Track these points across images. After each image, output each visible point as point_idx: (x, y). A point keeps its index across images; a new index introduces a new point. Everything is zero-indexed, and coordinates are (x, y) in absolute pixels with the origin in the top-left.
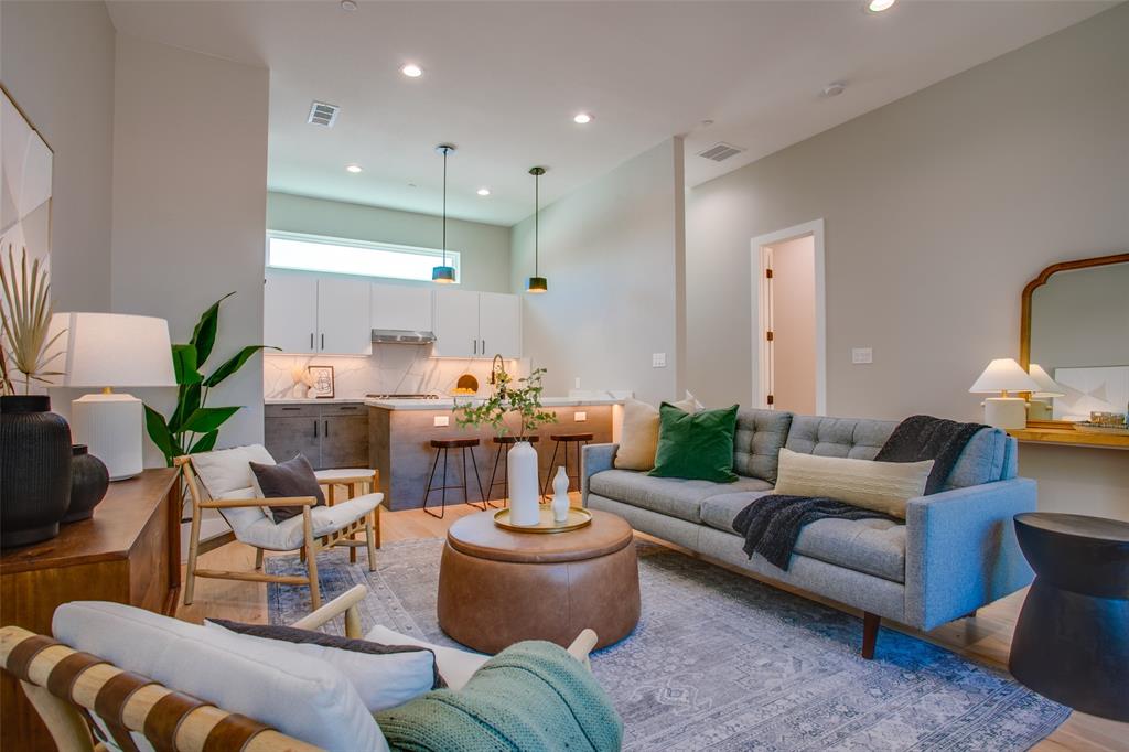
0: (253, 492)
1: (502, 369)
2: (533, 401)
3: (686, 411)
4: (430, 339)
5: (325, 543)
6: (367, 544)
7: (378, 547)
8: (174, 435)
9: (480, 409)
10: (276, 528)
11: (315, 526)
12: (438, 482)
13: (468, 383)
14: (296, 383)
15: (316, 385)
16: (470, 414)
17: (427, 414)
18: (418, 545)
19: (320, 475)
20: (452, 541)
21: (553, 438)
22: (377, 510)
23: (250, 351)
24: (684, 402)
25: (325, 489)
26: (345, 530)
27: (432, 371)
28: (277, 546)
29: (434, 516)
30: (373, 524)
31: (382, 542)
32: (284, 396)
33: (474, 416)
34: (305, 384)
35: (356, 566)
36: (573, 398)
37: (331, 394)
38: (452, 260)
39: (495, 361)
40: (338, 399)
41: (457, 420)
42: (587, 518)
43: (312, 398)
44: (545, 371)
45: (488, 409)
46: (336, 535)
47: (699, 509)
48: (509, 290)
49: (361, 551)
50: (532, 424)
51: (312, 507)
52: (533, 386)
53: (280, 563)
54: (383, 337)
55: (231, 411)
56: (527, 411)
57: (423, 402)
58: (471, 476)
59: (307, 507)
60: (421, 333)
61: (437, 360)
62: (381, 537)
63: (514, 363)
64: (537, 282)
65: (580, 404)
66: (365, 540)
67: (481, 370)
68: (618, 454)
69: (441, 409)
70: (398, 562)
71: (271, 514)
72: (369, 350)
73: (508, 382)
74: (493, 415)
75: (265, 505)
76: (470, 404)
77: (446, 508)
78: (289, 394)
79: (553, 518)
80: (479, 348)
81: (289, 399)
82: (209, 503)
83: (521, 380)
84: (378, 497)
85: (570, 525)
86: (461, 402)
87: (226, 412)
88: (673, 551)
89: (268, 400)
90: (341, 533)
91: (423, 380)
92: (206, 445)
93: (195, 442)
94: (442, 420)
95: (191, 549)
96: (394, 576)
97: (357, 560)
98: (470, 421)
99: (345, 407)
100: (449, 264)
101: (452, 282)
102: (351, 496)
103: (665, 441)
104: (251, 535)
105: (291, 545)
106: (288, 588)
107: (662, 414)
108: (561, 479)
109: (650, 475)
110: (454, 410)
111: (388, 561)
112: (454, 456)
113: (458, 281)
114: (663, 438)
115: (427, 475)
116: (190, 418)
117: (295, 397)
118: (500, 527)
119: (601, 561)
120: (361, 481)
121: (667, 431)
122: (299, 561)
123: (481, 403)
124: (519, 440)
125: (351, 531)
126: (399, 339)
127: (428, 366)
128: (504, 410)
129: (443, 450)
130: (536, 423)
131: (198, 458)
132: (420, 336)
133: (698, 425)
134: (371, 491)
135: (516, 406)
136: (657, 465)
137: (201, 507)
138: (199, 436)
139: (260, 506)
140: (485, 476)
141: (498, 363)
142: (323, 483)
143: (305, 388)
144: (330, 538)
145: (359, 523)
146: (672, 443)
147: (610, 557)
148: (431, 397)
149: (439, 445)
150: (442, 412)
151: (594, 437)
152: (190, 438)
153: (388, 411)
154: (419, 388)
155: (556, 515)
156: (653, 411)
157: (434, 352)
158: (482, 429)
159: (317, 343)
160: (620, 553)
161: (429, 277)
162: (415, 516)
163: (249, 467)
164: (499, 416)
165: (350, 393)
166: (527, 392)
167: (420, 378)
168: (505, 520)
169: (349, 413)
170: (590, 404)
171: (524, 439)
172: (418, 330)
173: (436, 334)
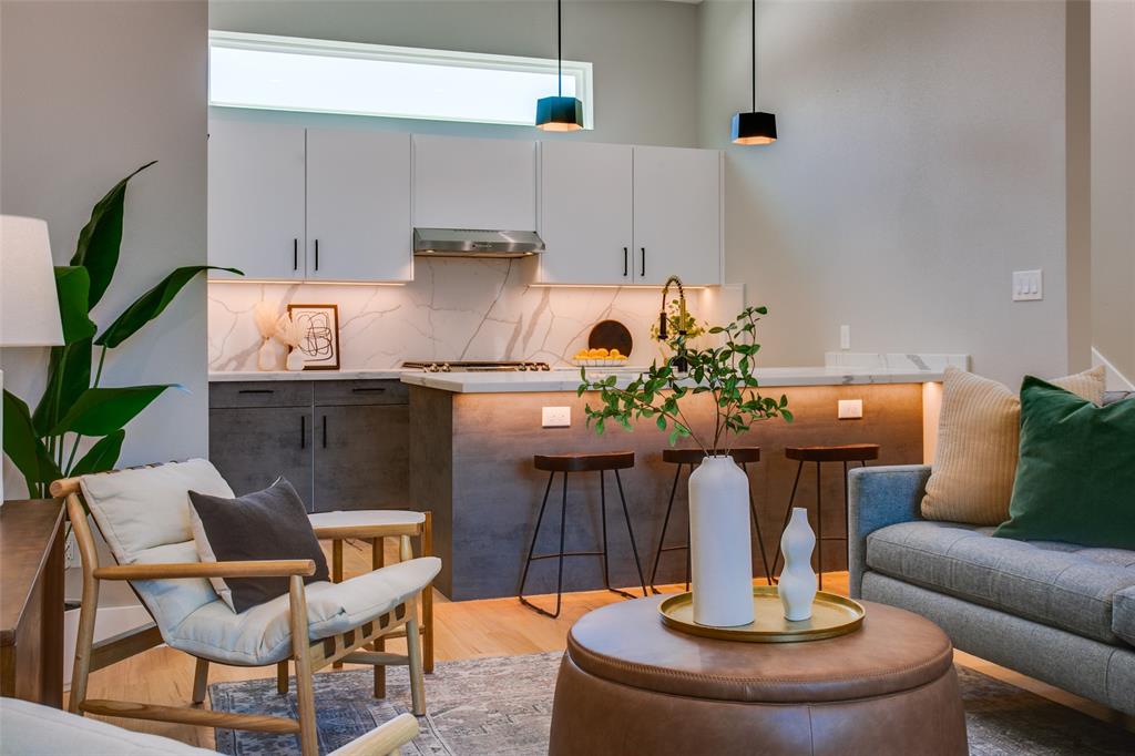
0: (198, 550)
1: (683, 307)
2: (739, 374)
3: (1082, 395)
4: (531, 247)
5: (329, 652)
6: (408, 661)
7: (428, 669)
8: (44, 440)
9: (633, 387)
10: (236, 621)
11: (312, 618)
12: (548, 543)
13: (610, 336)
14: (265, 339)
15: (304, 344)
16: (612, 398)
17: (526, 402)
18: (509, 669)
19: (318, 521)
20: (576, 651)
21: (791, 454)
22: (426, 594)
23: (181, 276)
24: (1080, 377)
25: (326, 548)
26: (367, 628)
27: (537, 314)
28: (238, 656)
29: (541, 612)
30: (420, 623)
31: (436, 660)
32: (241, 365)
33: (621, 404)
34: (281, 342)
35: (386, 705)
36: (835, 369)
37: (333, 362)
38: (575, 81)
39: (666, 291)
40: (348, 371)
41: (588, 410)
42: (854, 616)
43: (295, 369)
44: (763, 311)
45: (649, 389)
46: (349, 638)
47: (1110, 610)
48: (696, 140)
49: (396, 676)
50: (740, 419)
51: (307, 580)
52: (739, 342)
53: (240, 695)
54: (436, 245)
55: (149, 393)
56: (728, 395)
57: (517, 377)
58: (617, 531)
59: (297, 581)
60: (514, 234)
61: (547, 290)
62: (435, 650)
63: (708, 294)
64: (758, 124)
65: (848, 382)
66: (405, 653)
67: (639, 311)
68: (928, 488)
69: (557, 391)
70: (468, 701)
71: (227, 594)
72: (408, 272)
73: (694, 335)
74: (658, 401)
75: (216, 575)
76: (612, 380)
77: (566, 597)
78: (250, 361)
79: (783, 614)
80: (633, 264)
81: (249, 372)
82: (114, 570)
83: (716, 330)
84: (431, 566)
85: (817, 627)
86: (594, 376)
87: (141, 397)
88: (1057, 706)
89: (214, 374)
90: (359, 634)
91: (517, 332)
92: (102, 460)
93: (82, 453)
94: (557, 414)
95: (77, 658)
96: (462, 728)
97: (388, 695)
98: (612, 412)
99: (361, 387)
100: (569, 92)
101: (575, 127)
102: (378, 563)
103: (1033, 461)
104: (191, 634)
105: (265, 653)
106: (254, 742)
107: (1025, 401)
108: (798, 535)
109: (999, 535)
110: (582, 390)
111: (448, 698)
112: (580, 488)
113: (588, 123)
114: (1027, 454)
115: (526, 527)
116: (73, 408)
117: (264, 367)
118: (672, 626)
119: (883, 705)
120: (397, 533)
121: (1037, 438)
122: (274, 692)
123: (635, 378)
124: (711, 453)
125: (377, 632)
126: (467, 248)
127: (528, 302)
128: (680, 392)
129: (559, 475)
130: (747, 417)
131: (93, 483)
132: (511, 241)
133: (1109, 427)
134: (416, 555)
135: (705, 383)
136: (1013, 514)
137: (98, 578)
138: (89, 442)
139: (205, 576)
140: (645, 532)
141: (673, 296)
142: (325, 535)
143: (282, 350)
144: (340, 643)
145: (393, 617)
146: (1047, 465)
147: (901, 699)
148: (534, 366)
149: (551, 466)
150: (559, 397)
151: (880, 452)
152: (73, 446)
153: (447, 396)
154: (509, 349)
155: (788, 609)
156: (1004, 395)
157: (541, 274)
158: (638, 431)
159: (305, 257)
160: (925, 691)
161: (530, 117)
162: (502, 612)
163: (187, 501)
164: (671, 404)
165: (371, 359)
166: (727, 354)
167: (514, 326)
168: (684, 615)
169: (370, 399)
170: (872, 382)
171: (721, 452)
172: (507, 225)
173: (545, 236)
